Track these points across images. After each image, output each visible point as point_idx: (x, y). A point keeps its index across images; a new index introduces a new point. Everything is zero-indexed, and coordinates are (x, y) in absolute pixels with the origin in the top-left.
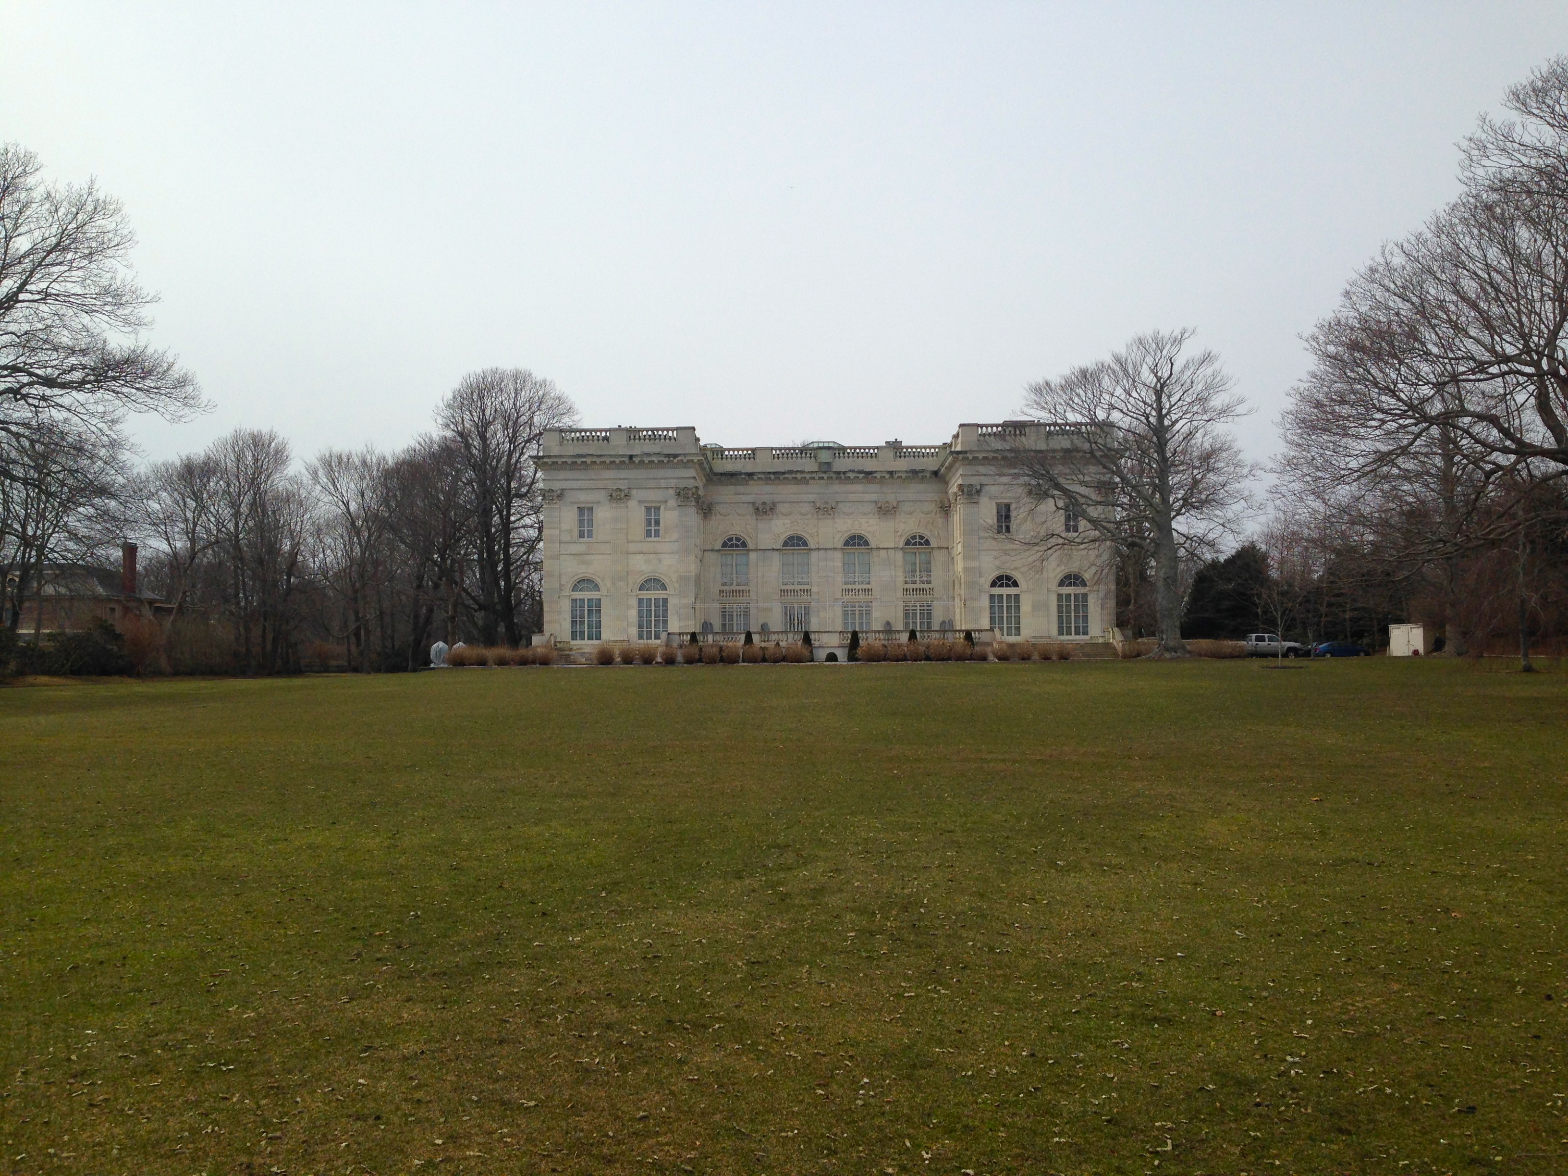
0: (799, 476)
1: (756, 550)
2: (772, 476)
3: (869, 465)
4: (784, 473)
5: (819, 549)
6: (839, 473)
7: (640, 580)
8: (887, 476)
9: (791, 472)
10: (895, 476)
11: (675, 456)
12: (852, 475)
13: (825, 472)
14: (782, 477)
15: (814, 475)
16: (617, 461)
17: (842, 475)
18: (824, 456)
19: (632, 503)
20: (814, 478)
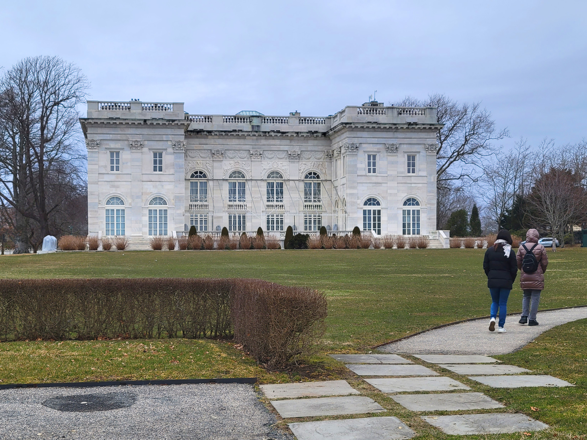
0: (240, 134)
1: (213, 180)
2: (223, 133)
3: (283, 128)
4: (231, 132)
5: (252, 180)
6: (265, 132)
7: (150, 199)
8: (295, 135)
9: (235, 131)
10: (300, 135)
11: (173, 121)
12: (272, 134)
13: (257, 132)
14: (229, 134)
15: (250, 133)
16: (136, 123)
17: (267, 134)
18: (256, 122)
19: (145, 150)
20: (250, 135)
